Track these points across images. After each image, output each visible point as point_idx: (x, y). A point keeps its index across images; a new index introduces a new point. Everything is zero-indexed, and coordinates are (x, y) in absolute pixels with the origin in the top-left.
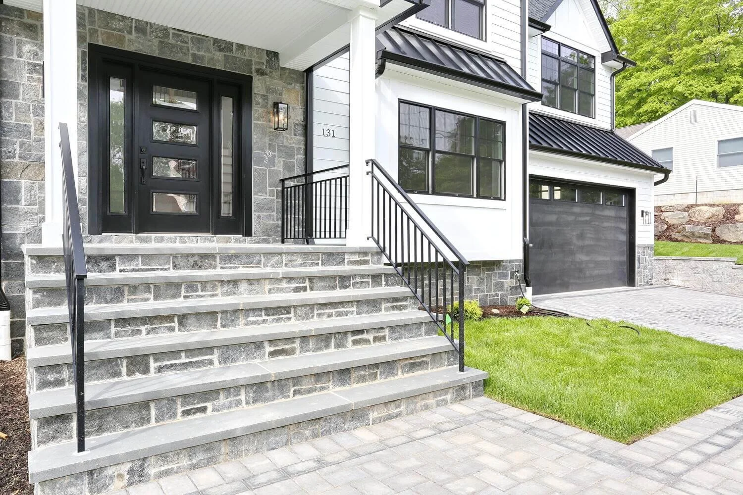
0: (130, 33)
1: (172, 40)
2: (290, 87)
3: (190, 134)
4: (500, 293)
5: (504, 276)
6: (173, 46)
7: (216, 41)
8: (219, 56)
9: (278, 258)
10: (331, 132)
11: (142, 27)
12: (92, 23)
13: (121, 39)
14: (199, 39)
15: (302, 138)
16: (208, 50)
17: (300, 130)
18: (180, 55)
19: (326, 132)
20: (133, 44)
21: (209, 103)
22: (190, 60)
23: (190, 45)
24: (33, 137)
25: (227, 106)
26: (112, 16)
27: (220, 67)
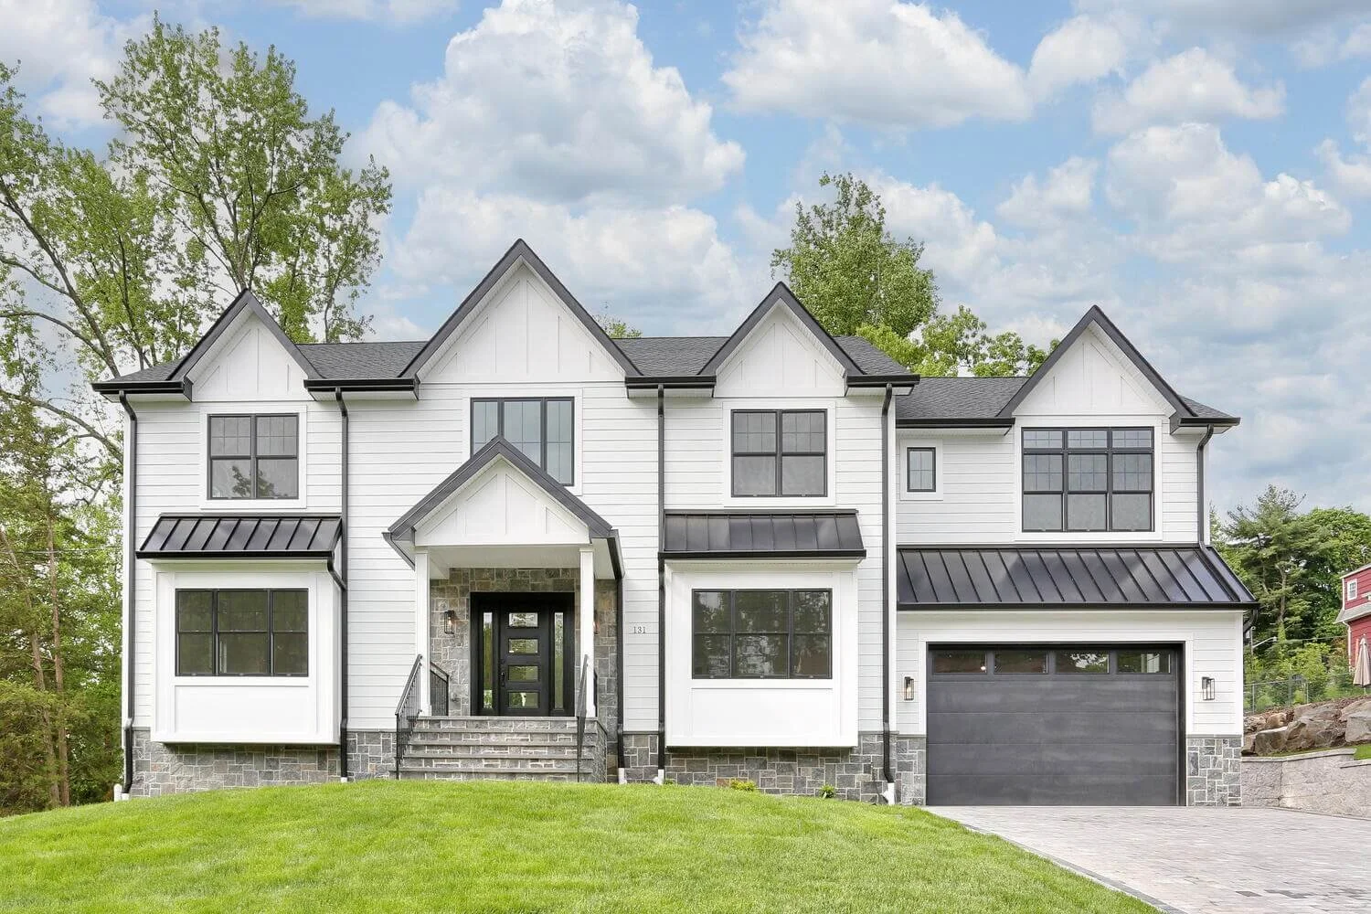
0: (493, 579)
1: (518, 578)
2: (604, 595)
3: (532, 646)
4: (847, 789)
5: (856, 769)
6: (519, 581)
7: (548, 570)
8: (550, 581)
9: (522, 723)
10: (642, 629)
11: (500, 573)
12: (472, 578)
13: (487, 585)
14: (536, 572)
15: (614, 638)
16: (542, 579)
17: (613, 631)
18: (523, 587)
19: (637, 630)
20: (496, 586)
21: (545, 617)
22: (529, 590)
23: (530, 578)
24: (443, 660)
25: (559, 618)
26: (482, 570)
27: (550, 590)
